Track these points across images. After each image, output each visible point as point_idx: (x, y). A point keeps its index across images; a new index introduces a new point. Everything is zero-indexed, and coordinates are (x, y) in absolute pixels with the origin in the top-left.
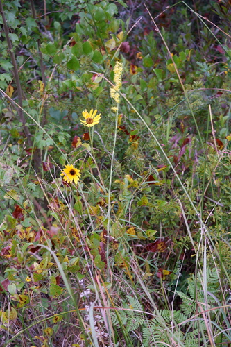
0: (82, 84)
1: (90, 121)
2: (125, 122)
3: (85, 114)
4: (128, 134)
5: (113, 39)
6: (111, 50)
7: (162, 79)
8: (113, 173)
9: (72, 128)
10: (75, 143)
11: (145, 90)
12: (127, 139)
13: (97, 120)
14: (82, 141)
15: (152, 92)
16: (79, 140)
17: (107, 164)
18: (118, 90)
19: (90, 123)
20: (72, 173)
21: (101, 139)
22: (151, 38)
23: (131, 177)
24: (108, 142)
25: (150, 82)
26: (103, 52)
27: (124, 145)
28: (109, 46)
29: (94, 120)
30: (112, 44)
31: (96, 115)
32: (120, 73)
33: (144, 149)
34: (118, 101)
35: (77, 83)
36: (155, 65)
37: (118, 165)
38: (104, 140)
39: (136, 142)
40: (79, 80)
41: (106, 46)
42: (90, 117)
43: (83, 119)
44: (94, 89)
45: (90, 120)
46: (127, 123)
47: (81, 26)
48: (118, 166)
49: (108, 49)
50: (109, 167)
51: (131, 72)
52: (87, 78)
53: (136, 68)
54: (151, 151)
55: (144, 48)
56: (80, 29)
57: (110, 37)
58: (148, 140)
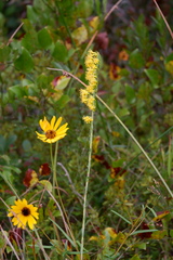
0: (38, 91)
1: (51, 134)
2: (104, 150)
3: (44, 124)
4: (108, 167)
5: (83, 27)
6: (80, 43)
7: (159, 84)
8: (86, 227)
9: (23, 161)
10: (28, 179)
11: (133, 101)
12: (108, 176)
13: (62, 133)
14: (38, 177)
15: (144, 108)
16: (34, 175)
17: (77, 214)
18: (93, 91)
19: (52, 138)
20: (26, 212)
21: (67, 174)
22: (141, 24)
23: (115, 231)
24: (78, 180)
25: (141, 90)
26: (68, 46)
27: (103, 185)
28: (78, 38)
29: (58, 133)
30: (82, 35)
31: (61, 125)
32: (94, 66)
33: (133, 190)
34: (92, 107)
35: (30, 91)
36: (148, 64)
37: (95, 214)
38: (72, 176)
39: (121, 178)
40: (32, 85)
41: (73, 36)
42: (51, 129)
43: (41, 131)
44: (56, 99)
45: (51, 132)
46: (106, 152)
47: (35, 10)
48: (94, 216)
49: (77, 41)
50: (80, 218)
51: (112, 76)
52: (46, 82)
53: (119, 70)
54: (145, 193)
55: (130, 40)
56: (34, 14)
57: (79, 25)
58: (139, 177)
